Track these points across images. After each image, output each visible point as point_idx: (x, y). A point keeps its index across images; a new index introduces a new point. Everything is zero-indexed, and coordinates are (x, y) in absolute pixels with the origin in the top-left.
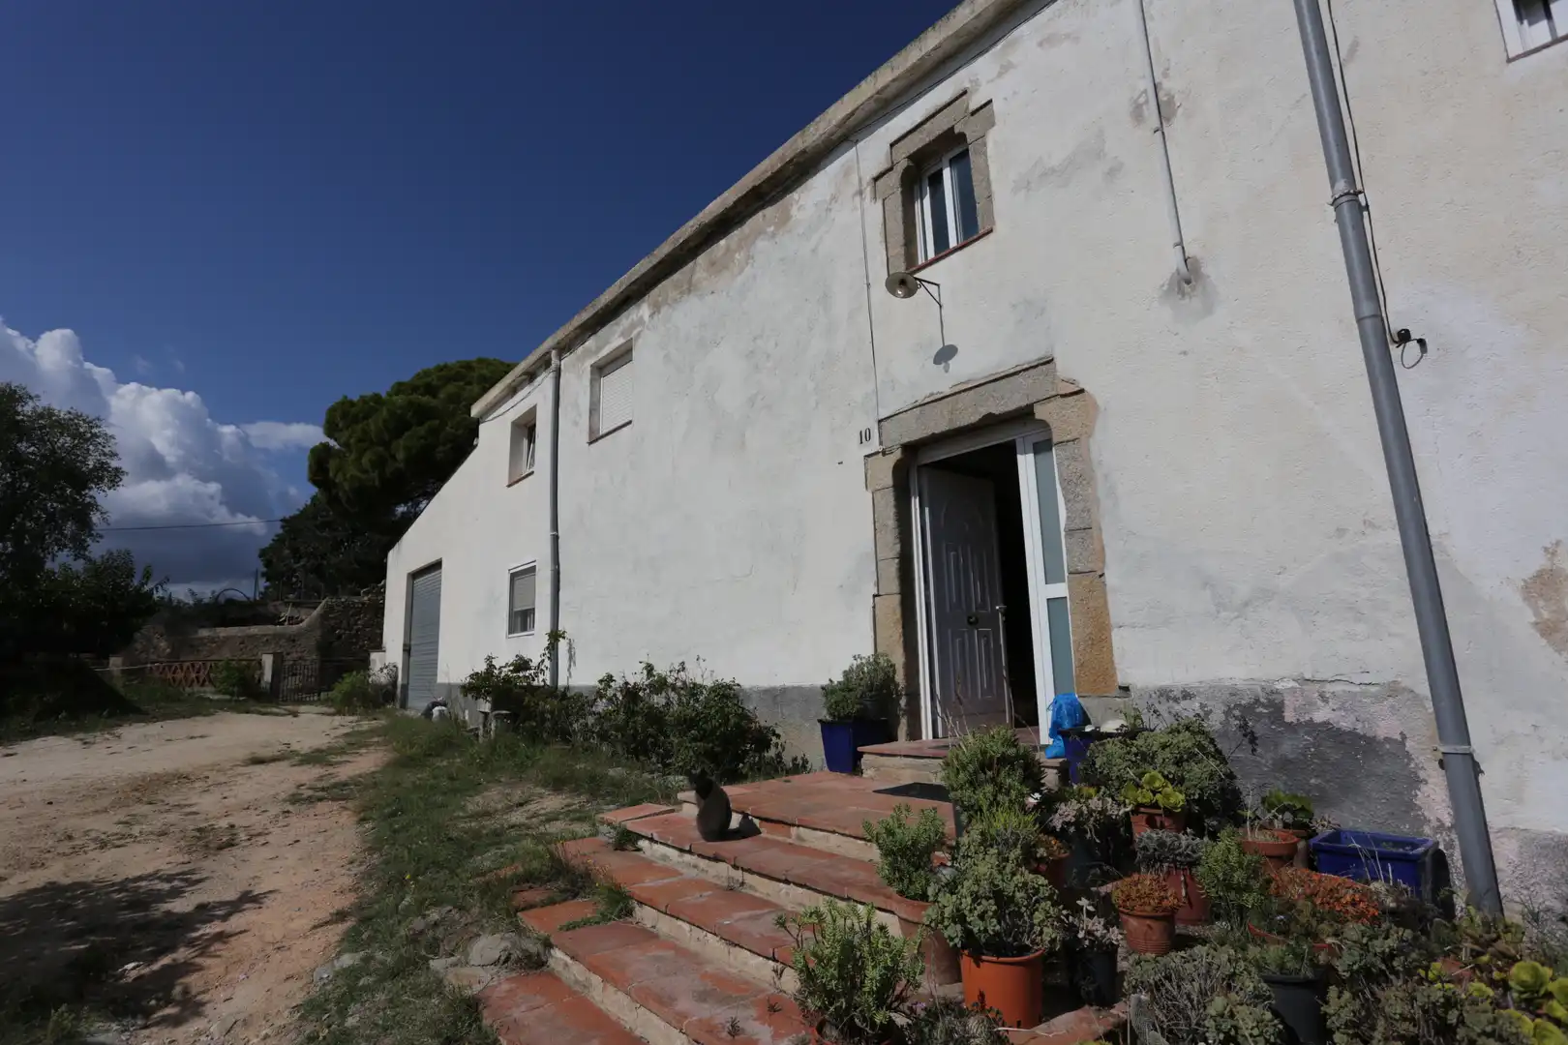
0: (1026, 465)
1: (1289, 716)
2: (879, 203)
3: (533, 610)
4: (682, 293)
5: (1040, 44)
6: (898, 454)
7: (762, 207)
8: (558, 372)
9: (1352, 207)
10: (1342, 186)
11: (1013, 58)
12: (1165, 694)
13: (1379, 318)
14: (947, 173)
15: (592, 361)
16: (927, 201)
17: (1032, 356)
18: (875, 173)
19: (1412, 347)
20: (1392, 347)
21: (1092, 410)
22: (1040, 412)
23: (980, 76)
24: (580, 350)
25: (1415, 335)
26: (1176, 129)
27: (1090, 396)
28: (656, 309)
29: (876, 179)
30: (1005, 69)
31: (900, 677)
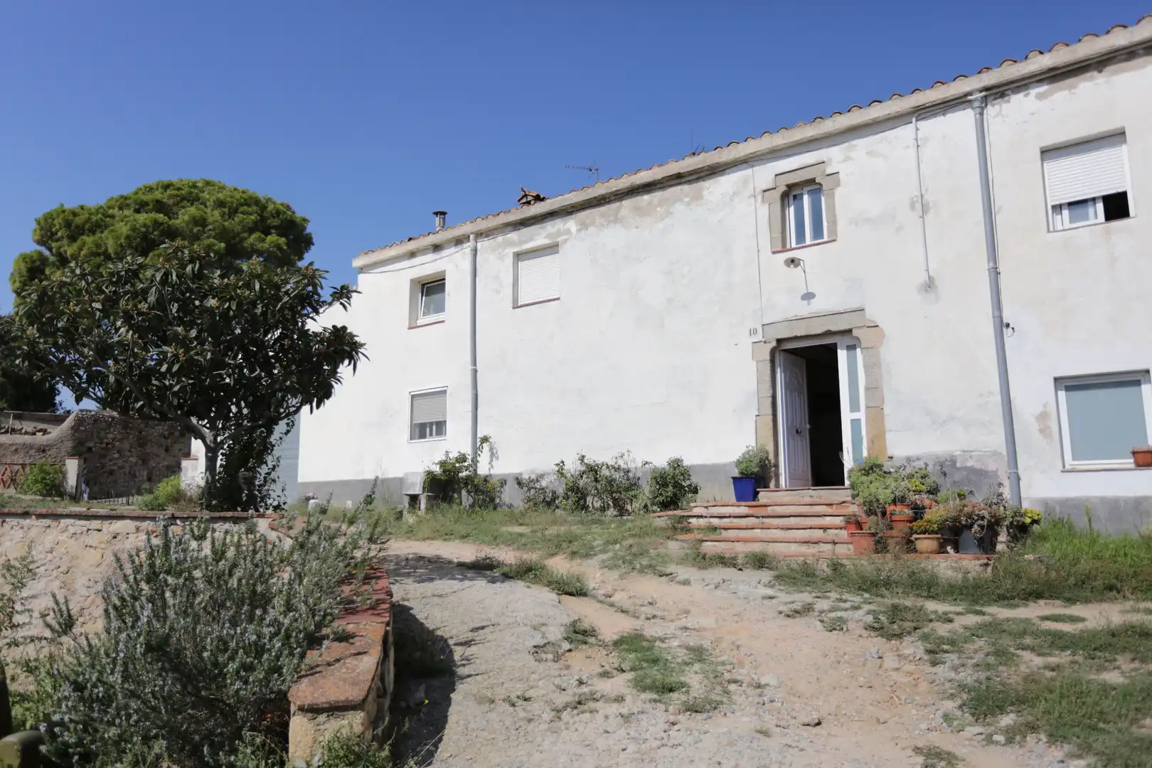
0: (842, 355)
1: (958, 465)
2: (767, 205)
3: (445, 421)
4: (609, 222)
5: (868, 153)
6: (774, 344)
7: (680, 184)
8: (475, 251)
9: (995, 273)
10: (991, 265)
11: (853, 155)
12: (909, 459)
13: (1001, 318)
14: (806, 198)
15: (517, 249)
16: (792, 209)
17: (855, 306)
18: (765, 188)
19: (1010, 329)
20: (1004, 328)
21: (882, 335)
22: (855, 333)
23: (833, 156)
24: (500, 239)
25: (1011, 326)
26: (928, 218)
27: (882, 330)
28: (584, 226)
29: (765, 191)
30: (848, 159)
31: (771, 457)
